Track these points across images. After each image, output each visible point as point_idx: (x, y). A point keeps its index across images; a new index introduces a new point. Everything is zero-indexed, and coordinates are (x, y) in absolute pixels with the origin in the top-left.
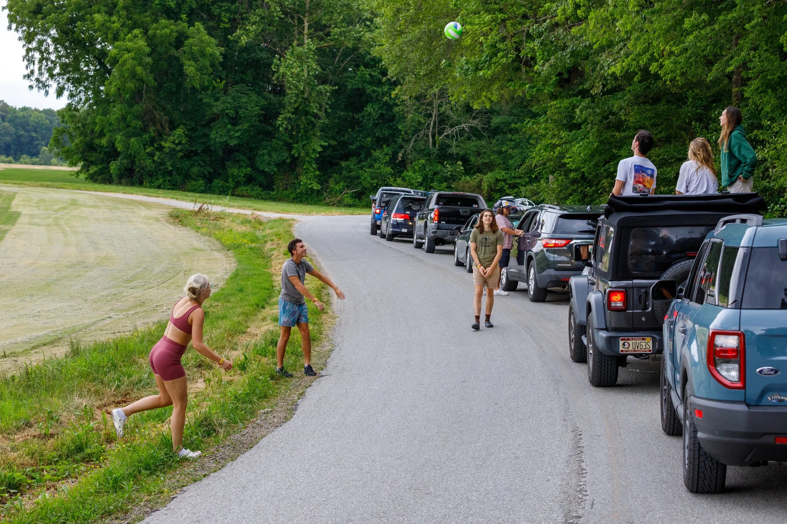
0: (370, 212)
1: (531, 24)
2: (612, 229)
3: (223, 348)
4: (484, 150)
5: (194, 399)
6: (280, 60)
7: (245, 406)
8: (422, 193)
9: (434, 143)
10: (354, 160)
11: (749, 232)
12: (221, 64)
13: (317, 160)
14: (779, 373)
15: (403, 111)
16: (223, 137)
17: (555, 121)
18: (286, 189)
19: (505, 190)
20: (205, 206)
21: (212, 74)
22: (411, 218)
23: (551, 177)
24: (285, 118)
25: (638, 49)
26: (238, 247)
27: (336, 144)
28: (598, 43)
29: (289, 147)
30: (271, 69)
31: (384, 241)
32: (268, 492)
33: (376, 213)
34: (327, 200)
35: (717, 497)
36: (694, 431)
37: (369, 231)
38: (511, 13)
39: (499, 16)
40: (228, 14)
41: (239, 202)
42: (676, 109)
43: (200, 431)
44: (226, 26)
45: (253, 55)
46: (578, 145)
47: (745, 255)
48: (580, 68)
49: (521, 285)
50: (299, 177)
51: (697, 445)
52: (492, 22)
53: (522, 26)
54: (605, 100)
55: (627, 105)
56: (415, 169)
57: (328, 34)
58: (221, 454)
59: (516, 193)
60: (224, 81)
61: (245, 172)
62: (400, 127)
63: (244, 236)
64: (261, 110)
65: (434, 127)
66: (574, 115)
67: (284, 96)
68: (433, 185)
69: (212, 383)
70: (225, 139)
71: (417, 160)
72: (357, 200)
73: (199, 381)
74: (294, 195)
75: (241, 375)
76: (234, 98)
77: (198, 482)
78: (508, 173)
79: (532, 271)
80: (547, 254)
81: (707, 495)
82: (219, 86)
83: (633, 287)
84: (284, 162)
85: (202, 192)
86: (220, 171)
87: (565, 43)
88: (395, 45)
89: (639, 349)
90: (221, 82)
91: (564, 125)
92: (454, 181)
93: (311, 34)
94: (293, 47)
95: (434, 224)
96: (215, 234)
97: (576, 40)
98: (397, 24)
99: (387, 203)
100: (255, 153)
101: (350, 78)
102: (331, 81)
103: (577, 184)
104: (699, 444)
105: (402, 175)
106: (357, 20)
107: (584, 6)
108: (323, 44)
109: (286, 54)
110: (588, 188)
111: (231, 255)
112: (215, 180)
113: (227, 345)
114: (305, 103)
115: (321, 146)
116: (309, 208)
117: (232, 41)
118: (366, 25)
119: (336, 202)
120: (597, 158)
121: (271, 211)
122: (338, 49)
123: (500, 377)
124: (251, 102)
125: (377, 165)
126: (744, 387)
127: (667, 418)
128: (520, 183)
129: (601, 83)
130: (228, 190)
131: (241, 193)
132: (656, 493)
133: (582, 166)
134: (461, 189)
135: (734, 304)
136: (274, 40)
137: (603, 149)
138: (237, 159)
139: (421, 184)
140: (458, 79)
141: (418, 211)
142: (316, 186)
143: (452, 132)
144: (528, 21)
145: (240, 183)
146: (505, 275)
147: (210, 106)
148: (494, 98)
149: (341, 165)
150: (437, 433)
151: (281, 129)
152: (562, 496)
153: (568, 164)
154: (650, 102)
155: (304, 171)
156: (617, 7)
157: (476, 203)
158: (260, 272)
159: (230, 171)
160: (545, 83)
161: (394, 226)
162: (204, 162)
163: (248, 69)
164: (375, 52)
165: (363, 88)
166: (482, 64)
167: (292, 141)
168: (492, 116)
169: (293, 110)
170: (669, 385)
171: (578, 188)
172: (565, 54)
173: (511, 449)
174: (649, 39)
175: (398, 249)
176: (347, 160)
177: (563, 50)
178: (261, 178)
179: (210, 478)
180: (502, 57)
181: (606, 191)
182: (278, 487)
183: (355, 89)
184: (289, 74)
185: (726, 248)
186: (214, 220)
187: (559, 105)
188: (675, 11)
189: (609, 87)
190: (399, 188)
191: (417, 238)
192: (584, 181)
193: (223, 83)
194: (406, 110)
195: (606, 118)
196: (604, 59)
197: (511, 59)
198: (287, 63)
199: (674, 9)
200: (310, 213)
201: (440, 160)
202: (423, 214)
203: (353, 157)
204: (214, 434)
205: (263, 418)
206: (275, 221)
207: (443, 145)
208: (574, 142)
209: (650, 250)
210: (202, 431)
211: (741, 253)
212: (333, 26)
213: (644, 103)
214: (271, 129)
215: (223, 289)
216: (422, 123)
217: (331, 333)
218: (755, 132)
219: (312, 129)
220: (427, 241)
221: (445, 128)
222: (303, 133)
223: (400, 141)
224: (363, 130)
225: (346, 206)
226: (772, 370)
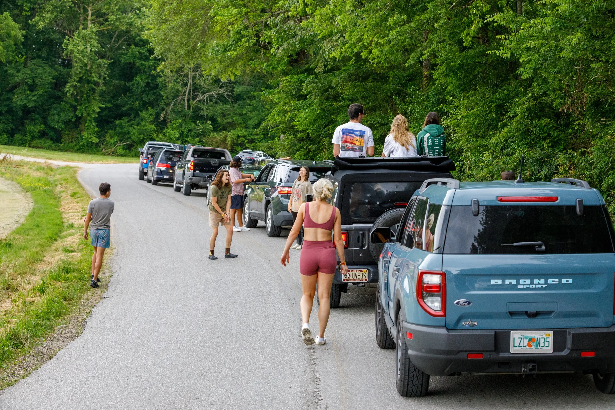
0: (138, 161)
1: (269, 16)
2: (337, 184)
3: (25, 273)
4: (228, 112)
5: (4, 317)
6: (68, 40)
7: (44, 322)
8: (180, 146)
9: (189, 107)
10: (125, 119)
11: (449, 193)
12: (23, 43)
13: (96, 120)
14: (472, 304)
15: (164, 80)
16: (23, 100)
17: (286, 92)
18: (72, 142)
19: (245, 144)
20: (8, 156)
21: (15, 51)
22: (172, 167)
23: (282, 136)
24: (72, 86)
25: (353, 40)
26: (34, 189)
27: (111, 106)
28: (322, 34)
29: (75, 109)
30: (62, 47)
31: (150, 185)
32: (67, 396)
33: (143, 163)
34: (104, 151)
35: (422, 400)
36: (406, 349)
37: (138, 177)
38: (252, 7)
39: (244, 10)
40: (29, 5)
41: (35, 152)
42: (380, 85)
43: (10, 343)
44: (27, 13)
45: (47, 36)
46: (304, 112)
47: (446, 212)
48: (306, 52)
49: (260, 223)
50: (82, 132)
51: (408, 360)
52: (238, 14)
53: (261, 18)
54: (326, 76)
55: (343, 81)
56: (173, 127)
57: (107, 20)
58: (27, 362)
59: (253, 146)
60: (25, 56)
61: (39, 129)
62: (162, 93)
63: (39, 180)
64: (53, 79)
65: (189, 94)
66: (301, 88)
67: (71, 68)
68: (188, 139)
69: (18, 303)
70: (24, 102)
71: (176, 120)
72: (127, 150)
73: (7, 301)
74: (77, 146)
75: (40, 297)
76: (32, 70)
77: (11, 387)
78: (247, 131)
79: (270, 212)
80: (282, 199)
81: (414, 398)
82: (20, 61)
83: (353, 230)
84: (70, 120)
85: (5, 144)
86: (20, 128)
87: (295, 32)
88: (161, 31)
89: (357, 278)
90: (22, 57)
91: (293, 95)
92: (204, 136)
93: (92, 20)
94: (79, 30)
95: (190, 173)
96: (16, 178)
97: (304, 30)
98: (163, 14)
99: (153, 155)
100: (47, 113)
101: (124, 54)
102: (109, 57)
103: (303, 142)
104: (409, 359)
105: (164, 131)
106: (130, 9)
107: (311, 4)
108: (102, 28)
109: (74, 35)
110: (312, 145)
111: (29, 196)
112: (15, 135)
113: (28, 271)
114: (88, 74)
115: (100, 108)
116: (90, 157)
117: (31, 25)
118: (136, 13)
119: (111, 152)
120: (319, 122)
121: (60, 159)
122: (115, 32)
123: (247, 300)
124: (45, 73)
125: (143, 123)
126: (445, 315)
127: (381, 335)
128: (256, 139)
129: (323, 64)
130: (26, 143)
131: (36, 145)
132: (375, 397)
133: (307, 128)
134: (210, 143)
135: (438, 250)
136: (64, 24)
137: (324, 115)
138: (34, 118)
139: (178, 139)
140: (209, 57)
141: (177, 162)
142: (95, 140)
143: (203, 98)
144: (266, 14)
145: (35, 137)
146: (248, 215)
147: (12, 76)
148: (238, 73)
149: (115, 123)
150: (199, 347)
151: (68, 95)
152: (302, 400)
153: (297, 126)
154: (361, 79)
155: (86, 128)
156: (336, 6)
157: (224, 156)
158: (52, 211)
159: (28, 128)
160: (279, 62)
161: (158, 173)
162: (8, 120)
163: (43, 47)
164: (145, 35)
165: (134, 62)
166: (229, 46)
167: (76, 104)
168: (235, 86)
169: (78, 79)
170: (383, 309)
171: (304, 145)
172: (295, 41)
173: (259, 361)
174: (362, 32)
175: (161, 192)
176: (120, 119)
177: (294, 37)
178: (52, 133)
179: (20, 383)
180: (245, 42)
181: (326, 148)
182: (75, 393)
183: (127, 63)
184: (76, 50)
185: (431, 205)
186: (15, 167)
187: (290, 80)
188: (381, 11)
189: (329, 67)
190: (161, 143)
191: (177, 183)
192: (309, 140)
193: (23, 58)
194: (167, 80)
195: (327, 91)
196: (326, 45)
197: (253, 44)
198: (74, 42)
199: (380, 10)
200: (90, 161)
201: (193, 120)
202: (182, 164)
203: (124, 116)
204: (21, 346)
205: (59, 333)
206: (63, 168)
207: (196, 108)
208: (301, 110)
209: (367, 201)
210: (12, 343)
211: (443, 210)
212: (110, 14)
213: (356, 80)
214: (60, 94)
215: (23, 225)
216: (179, 91)
217: (110, 262)
218: (441, 105)
219: (93, 94)
220: (184, 186)
221: (198, 95)
222: (85, 97)
223: (162, 104)
224: (133, 96)
225: (118, 155)
226: (466, 302)
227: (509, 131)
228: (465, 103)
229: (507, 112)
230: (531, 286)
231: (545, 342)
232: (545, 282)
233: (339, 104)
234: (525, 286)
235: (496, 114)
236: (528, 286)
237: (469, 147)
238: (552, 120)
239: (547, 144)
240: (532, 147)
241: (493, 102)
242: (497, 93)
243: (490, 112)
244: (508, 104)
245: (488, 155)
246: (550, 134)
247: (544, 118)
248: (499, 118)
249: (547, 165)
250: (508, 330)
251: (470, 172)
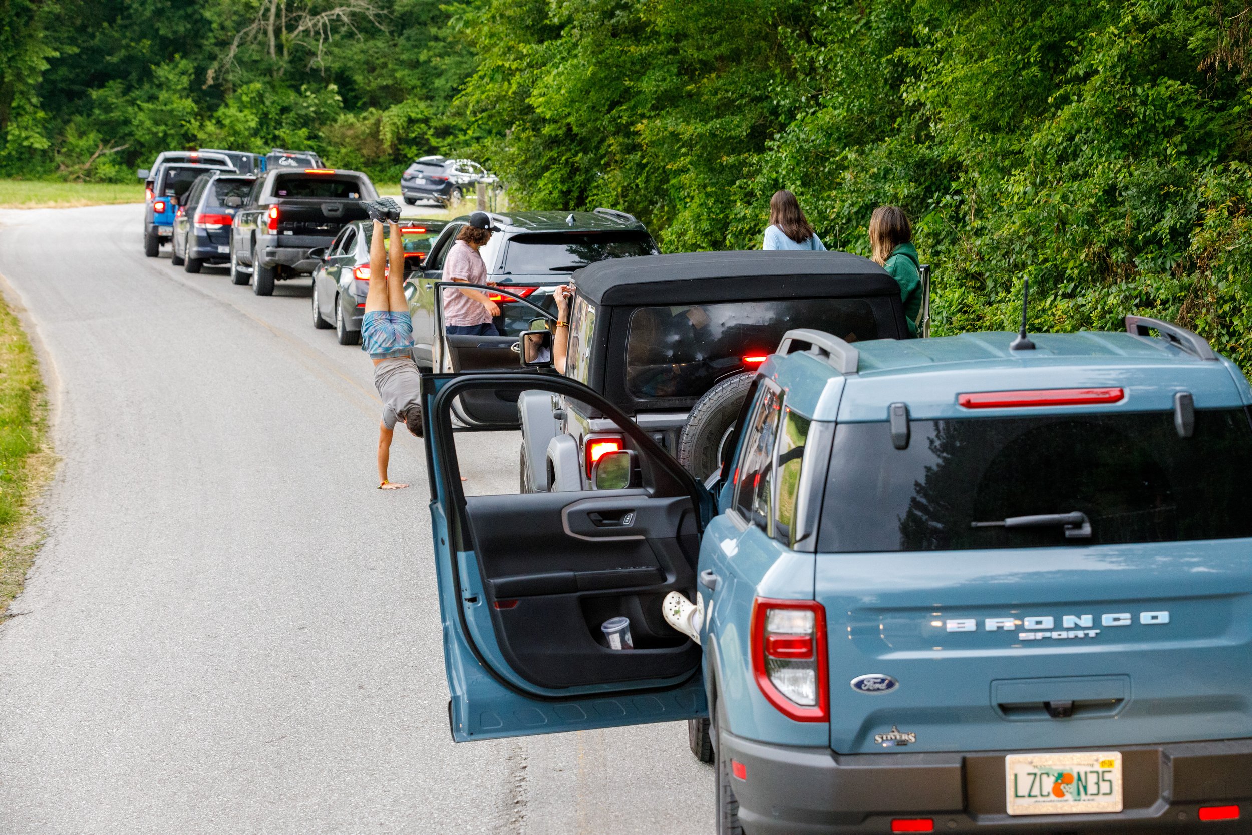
4: (382, 60)
9: (280, 48)
10: (116, 86)
11: (832, 386)
13: (39, 88)
14: (897, 686)
17: (510, 20)
19: (427, 141)
23: (507, 131)
27: (77, 52)
33: (154, 209)
34: (63, 171)
36: (732, 803)
37: (141, 248)
46: (555, 72)
51: (740, 831)
56: (242, 102)
62: (208, 14)
65: (278, 15)
66: (547, 8)
68: (281, 132)
71: (247, 83)
72: (124, 167)
78: (431, 106)
91: (527, 27)
92: (322, 123)
95: (269, 237)
103: (558, 147)
104: (742, 829)
105: (216, 114)
110: (580, 155)
115: (47, 59)
119: (81, 173)
120: (593, 97)
125: (163, 95)
126: (826, 718)
128: (455, 126)
133: (566, 111)
134: (337, 140)
135: (805, 543)
137: (605, 77)
139: (256, 133)
142: (40, 143)
143: (315, 25)
149: (89, 96)
150: (229, 771)
153: (538, 107)
155: (14, 112)
157: (356, 189)
161: (199, 241)
171: (560, 155)
176: (101, 86)
191: (238, 264)
192: (573, 141)
195: (610, 15)
201: (293, 82)
202: (250, 214)
203: (114, 79)
207: (297, 51)
208: (549, 66)
209: (670, 353)
216: (253, 7)
217: (42, 501)
218: (899, 51)
219: (26, 24)
220: (257, 269)
221: (300, 17)
222: (8, 33)
223: (208, 43)
224: (131, 25)
225: (102, 181)
226: (883, 681)
227: (1075, 116)
228: (961, 43)
229: (1071, 63)
230: (1055, 635)
231: (1102, 784)
232: (1094, 620)
233: (644, 50)
234: (1039, 635)
235: (1043, 67)
236: (1047, 634)
237: (974, 157)
238: (1188, 85)
239: (1176, 146)
240: (1136, 156)
241: (1033, 37)
242: (1045, 14)
243: (1027, 65)
244: (1072, 43)
245: (1022, 178)
246: (1184, 119)
247: (1166, 79)
248: (1052, 79)
249: (1176, 204)
250: (998, 754)
251: (977, 224)
